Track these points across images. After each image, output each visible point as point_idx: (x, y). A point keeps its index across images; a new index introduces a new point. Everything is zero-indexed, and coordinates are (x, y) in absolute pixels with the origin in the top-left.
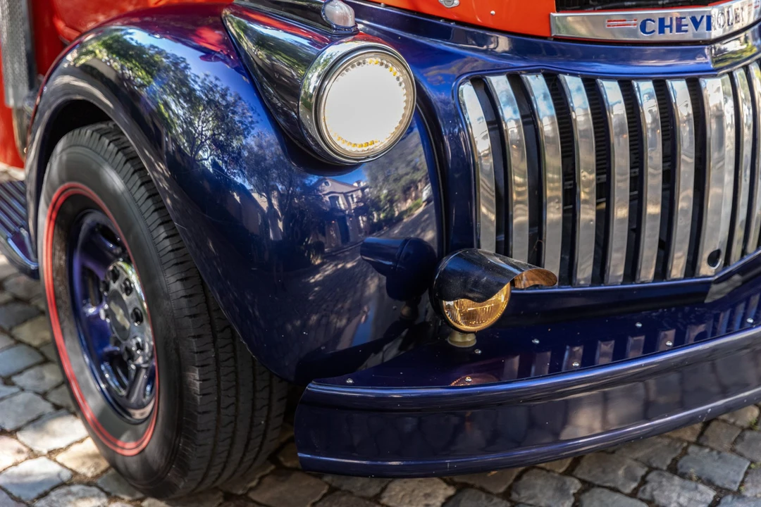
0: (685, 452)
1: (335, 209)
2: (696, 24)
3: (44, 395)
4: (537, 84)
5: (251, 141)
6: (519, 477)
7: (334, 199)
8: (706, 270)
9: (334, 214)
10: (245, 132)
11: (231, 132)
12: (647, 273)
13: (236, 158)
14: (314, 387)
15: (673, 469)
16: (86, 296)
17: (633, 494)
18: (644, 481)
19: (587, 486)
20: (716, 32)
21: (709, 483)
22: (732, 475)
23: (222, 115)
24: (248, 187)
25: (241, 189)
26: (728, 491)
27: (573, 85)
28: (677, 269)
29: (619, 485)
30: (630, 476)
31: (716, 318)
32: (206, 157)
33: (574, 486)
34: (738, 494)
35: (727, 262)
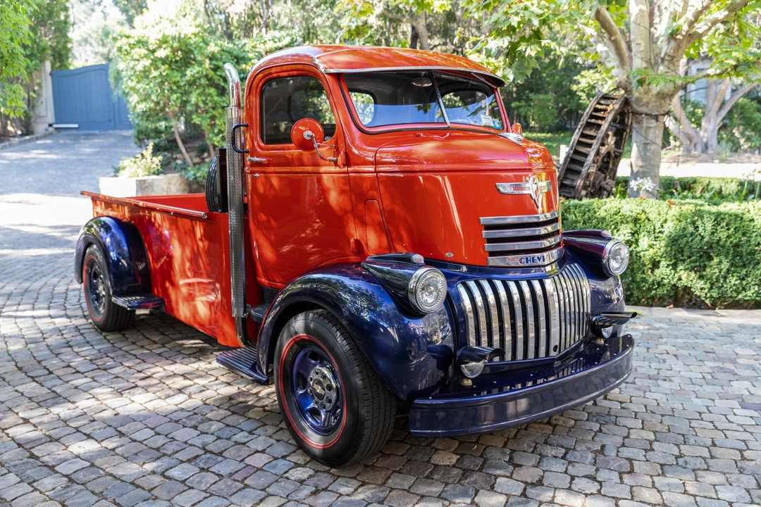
0: (549, 437)
1: (415, 334)
2: (539, 259)
3: (270, 437)
4: (485, 284)
5: (383, 308)
6: (484, 450)
7: (414, 329)
8: (553, 354)
9: (415, 336)
10: (380, 305)
11: (376, 306)
12: (531, 355)
13: (379, 315)
14: (416, 401)
15: (546, 443)
16: (298, 386)
17: (533, 452)
18: (535, 448)
19: (513, 451)
20: (546, 263)
21: (562, 447)
22: (570, 443)
23: (370, 299)
24: (386, 326)
25: (383, 327)
26: (570, 449)
27: (499, 284)
28: (542, 354)
29: (526, 449)
30: (529, 446)
31: (558, 374)
32: (366, 316)
33: (508, 452)
34: (574, 449)
35: (560, 352)
